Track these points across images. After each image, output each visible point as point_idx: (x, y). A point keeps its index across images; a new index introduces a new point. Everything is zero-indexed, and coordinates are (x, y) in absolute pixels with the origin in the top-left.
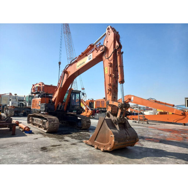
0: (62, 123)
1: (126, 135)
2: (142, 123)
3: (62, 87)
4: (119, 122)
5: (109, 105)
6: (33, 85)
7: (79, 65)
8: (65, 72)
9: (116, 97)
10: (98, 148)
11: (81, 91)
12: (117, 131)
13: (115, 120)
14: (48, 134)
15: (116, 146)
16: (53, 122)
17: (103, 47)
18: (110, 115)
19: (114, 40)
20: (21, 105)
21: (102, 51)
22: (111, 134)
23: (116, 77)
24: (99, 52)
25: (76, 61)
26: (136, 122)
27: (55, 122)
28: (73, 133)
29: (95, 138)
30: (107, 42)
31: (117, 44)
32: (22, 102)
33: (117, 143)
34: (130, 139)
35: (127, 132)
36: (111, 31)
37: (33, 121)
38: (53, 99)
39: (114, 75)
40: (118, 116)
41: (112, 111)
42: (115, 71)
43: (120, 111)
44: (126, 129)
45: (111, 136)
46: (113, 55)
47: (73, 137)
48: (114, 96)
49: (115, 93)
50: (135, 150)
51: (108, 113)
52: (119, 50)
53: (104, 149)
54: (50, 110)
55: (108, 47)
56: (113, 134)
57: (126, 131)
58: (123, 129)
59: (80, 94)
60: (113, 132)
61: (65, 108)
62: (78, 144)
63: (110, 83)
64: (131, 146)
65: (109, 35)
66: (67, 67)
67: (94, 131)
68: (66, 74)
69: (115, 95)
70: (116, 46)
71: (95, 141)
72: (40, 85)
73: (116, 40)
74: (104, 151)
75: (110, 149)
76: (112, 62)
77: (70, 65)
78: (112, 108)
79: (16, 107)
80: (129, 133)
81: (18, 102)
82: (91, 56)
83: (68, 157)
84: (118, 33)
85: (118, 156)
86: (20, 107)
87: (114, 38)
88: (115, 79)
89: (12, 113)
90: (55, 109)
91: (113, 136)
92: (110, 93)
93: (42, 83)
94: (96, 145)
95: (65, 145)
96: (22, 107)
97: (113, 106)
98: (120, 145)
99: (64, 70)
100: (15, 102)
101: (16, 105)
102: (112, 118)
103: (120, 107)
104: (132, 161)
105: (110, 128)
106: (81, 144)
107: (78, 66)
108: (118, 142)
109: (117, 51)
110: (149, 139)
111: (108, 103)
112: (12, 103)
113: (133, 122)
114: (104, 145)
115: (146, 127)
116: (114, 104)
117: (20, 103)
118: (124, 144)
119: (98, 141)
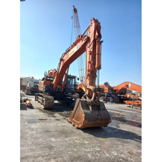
0: (62, 102)
1: (98, 116)
2: (136, 108)
3: (59, 72)
4: (92, 104)
5: (87, 88)
6: (49, 71)
7: (71, 53)
8: (62, 60)
9: (93, 82)
10: (74, 125)
11: (76, 76)
12: (89, 111)
13: (89, 102)
14: (45, 110)
15: (86, 125)
16: (49, 101)
17: (86, 37)
18: (87, 97)
19: (95, 30)
20: (36, 86)
21: (85, 41)
22: (83, 114)
23: (94, 64)
24: (84, 42)
25: (69, 51)
26: (130, 107)
27: (51, 101)
28: (65, 111)
29: (73, 116)
30: (90, 32)
31: (97, 34)
32: (37, 84)
33: (86, 122)
34: (101, 120)
35: (100, 114)
36: (94, 22)
37: (38, 99)
38: (53, 83)
39: (92, 62)
40: (92, 99)
41: (89, 94)
42: (94, 58)
43: (94, 94)
44: (99, 111)
45: (83, 116)
46: (93, 44)
47: (61, 115)
48: (91, 81)
49: (93, 78)
50: (107, 130)
51: (85, 96)
52: (98, 39)
53: (77, 127)
54: (49, 91)
55: (90, 37)
56: (84, 114)
57: (99, 112)
58: (96, 111)
59: (76, 79)
60: (84, 112)
61: (62, 90)
62: (61, 120)
63: (89, 69)
64: (105, 126)
65: (92, 26)
66: (63, 56)
67: (73, 111)
68: (62, 62)
69: (93, 80)
70: (96, 36)
71: (73, 119)
72: (53, 71)
73: (96, 30)
74: (78, 128)
75: (81, 127)
76: (92, 50)
77: (65, 54)
78: (89, 91)
79: (32, 88)
80: (101, 114)
81: (34, 84)
82: (78, 45)
83: (43, 129)
84: (99, 23)
85: (87, 133)
86: (35, 88)
87: (95, 29)
88: (94, 66)
89: (29, 92)
90: (53, 91)
91: (84, 115)
92: (88, 78)
93: (55, 69)
94: (73, 122)
95: (50, 119)
96: (36, 88)
97: (90, 90)
98: (91, 124)
99: (61, 58)
100: (32, 84)
101: (32, 86)
102: (88, 100)
103: (93, 90)
104: (96, 139)
105: (83, 109)
106: (64, 120)
107: (70, 55)
108: (88, 121)
109: (97, 40)
110: (129, 123)
111: (86, 87)
112: (29, 85)
113: (128, 106)
114: (78, 123)
115: (137, 111)
116: (90, 88)
117: (35, 85)
118: (95, 124)
119: (74, 119)
